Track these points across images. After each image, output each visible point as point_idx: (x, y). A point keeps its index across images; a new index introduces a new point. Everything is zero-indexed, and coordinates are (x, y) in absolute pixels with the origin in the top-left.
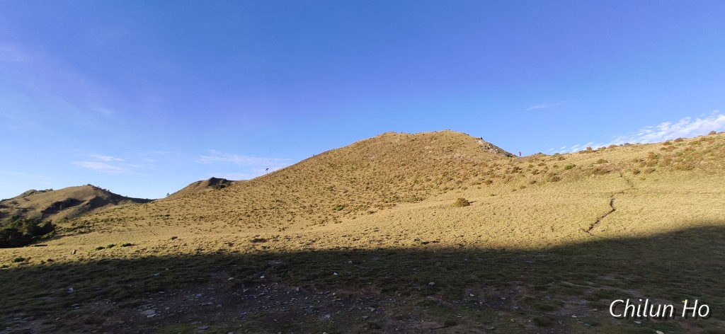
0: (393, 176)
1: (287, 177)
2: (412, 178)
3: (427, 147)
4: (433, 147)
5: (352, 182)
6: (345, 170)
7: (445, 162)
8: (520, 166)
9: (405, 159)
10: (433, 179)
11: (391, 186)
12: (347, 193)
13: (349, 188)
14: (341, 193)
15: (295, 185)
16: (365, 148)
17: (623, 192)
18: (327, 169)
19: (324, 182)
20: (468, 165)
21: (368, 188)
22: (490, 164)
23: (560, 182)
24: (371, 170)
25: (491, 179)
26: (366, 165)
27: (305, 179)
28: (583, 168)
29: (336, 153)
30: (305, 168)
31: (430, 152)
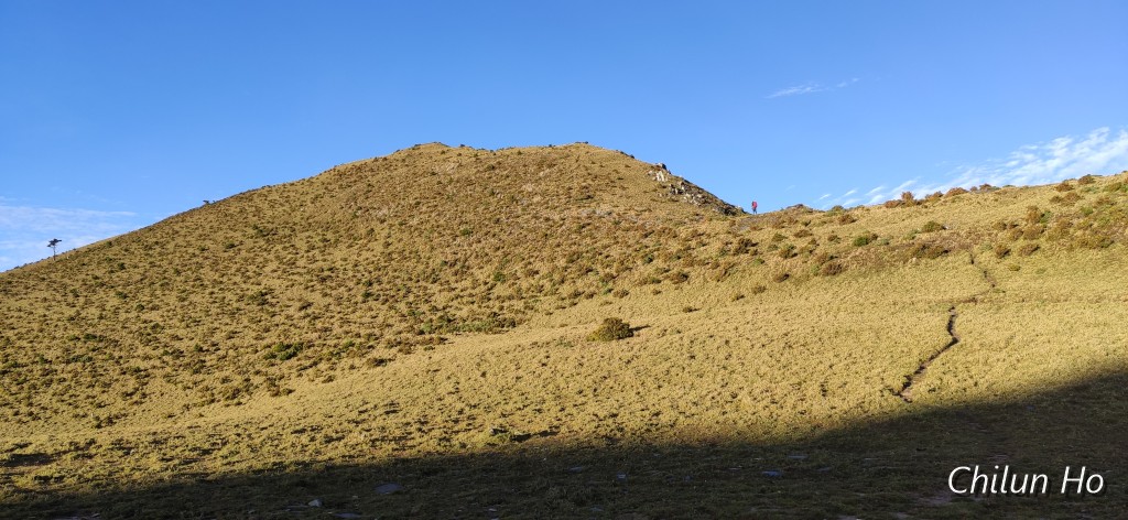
0: (438, 261)
1: (122, 267)
2: (489, 269)
3: (529, 188)
4: (543, 186)
5: (323, 280)
6: (302, 245)
7: (575, 227)
8: (755, 237)
9: (470, 216)
10: (544, 269)
11: (435, 288)
12: (309, 311)
13: (315, 297)
14: (291, 311)
15: (147, 291)
16: (362, 186)
17: (974, 300)
18: (249, 243)
19: (238, 279)
20: (631, 233)
21: (367, 295)
22: (683, 232)
23: (843, 276)
24: (378, 247)
25: (686, 270)
26: (363, 231)
27: (178, 272)
28: (893, 243)
29: (275, 196)
30: (180, 241)
31: (537, 199)
